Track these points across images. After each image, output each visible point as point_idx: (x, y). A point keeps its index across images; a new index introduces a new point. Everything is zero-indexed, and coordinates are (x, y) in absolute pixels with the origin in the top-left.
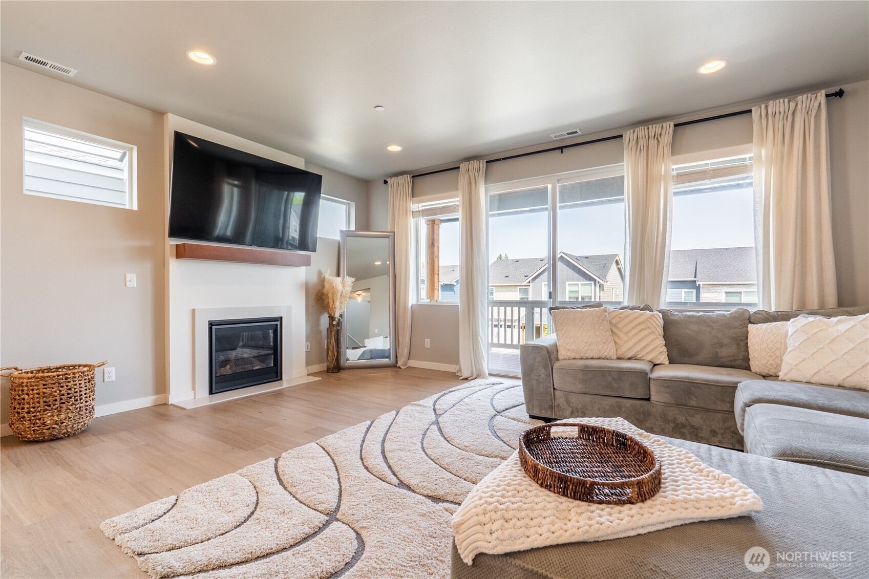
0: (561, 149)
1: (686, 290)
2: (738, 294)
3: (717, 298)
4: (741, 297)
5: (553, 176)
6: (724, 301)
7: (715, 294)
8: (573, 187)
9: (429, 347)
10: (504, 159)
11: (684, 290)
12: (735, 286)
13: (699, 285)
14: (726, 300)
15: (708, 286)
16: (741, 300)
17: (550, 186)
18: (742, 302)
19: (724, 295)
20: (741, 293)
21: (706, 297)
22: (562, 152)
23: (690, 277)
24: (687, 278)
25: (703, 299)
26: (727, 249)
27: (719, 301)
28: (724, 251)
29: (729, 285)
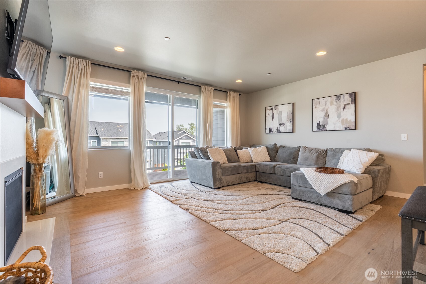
0: (179, 82)
1: (93, 141)
2: (116, 143)
3: (108, 144)
4: (117, 144)
5: (173, 92)
6: (111, 146)
7: (107, 143)
8: (178, 98)
9: (102, 177)
10: (156, 77)
11: (92, 141)
12: (115, 139)
13: (101, 138)
14: (112, 145)
15: (104, 139)
16: (117, 145)
17: (169, 95)
18: (118, 146)
19: (111, 143)
20: (117, 142)
21: (104, 144)
22: (179, 84)
23: (94, 134)
24: (93, 135)
25: (102, 145)
26: (106, 122)
27: (109, 146)
28: (105, 123)
29: (113, 138)
